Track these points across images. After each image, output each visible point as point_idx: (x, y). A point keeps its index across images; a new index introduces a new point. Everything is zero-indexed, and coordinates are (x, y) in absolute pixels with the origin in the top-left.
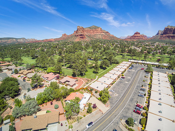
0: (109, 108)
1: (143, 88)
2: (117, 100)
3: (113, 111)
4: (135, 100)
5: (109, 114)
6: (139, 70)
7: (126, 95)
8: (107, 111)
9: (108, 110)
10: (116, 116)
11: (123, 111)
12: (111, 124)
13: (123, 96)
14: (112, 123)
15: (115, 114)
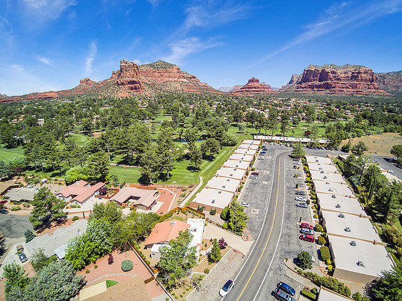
0: (252, 242)
1: (299, 189)
2: (262, 222)
3: (262, 247)
4: (294, 215)
5: (256, 254)
6: (278, 156)
7: (273, 209)
8: (250, 250)
9: (252, 246)
10: (271, 255)
11: (280, 242)
12: (269, 274)
13: (270, 212)
14: (270, 271)
15: (269, 253)
